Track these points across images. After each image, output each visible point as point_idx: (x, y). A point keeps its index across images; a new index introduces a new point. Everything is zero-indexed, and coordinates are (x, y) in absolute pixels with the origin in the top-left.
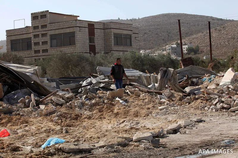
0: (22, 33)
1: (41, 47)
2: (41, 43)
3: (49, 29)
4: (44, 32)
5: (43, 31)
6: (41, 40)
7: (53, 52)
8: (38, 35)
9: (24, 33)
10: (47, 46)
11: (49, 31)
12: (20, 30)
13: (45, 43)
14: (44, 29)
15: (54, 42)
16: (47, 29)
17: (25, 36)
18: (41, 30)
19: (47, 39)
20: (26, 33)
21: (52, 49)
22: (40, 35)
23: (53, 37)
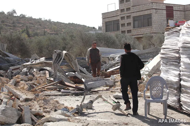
0: (113, 16)
1: (126, 28)
2: (126, 24)
3: (132, 11)
4: (128, 15)
5: (128, 13)
6: (126, 21)
7: (135, 32)
8: (124, 17)
9: (114, 15)
10: (130, 27)
11: (132, 13)
12: (112, 13)
13: (129, 24)
14: (129, 12)
15: (136, 23)
16: (130, 12)
17: (115, 19)
18: (126, 13)
19: (131, 20)
20: (116, 15)
21: (135, 30)
22: (126, 17)
23: (135, 19)
